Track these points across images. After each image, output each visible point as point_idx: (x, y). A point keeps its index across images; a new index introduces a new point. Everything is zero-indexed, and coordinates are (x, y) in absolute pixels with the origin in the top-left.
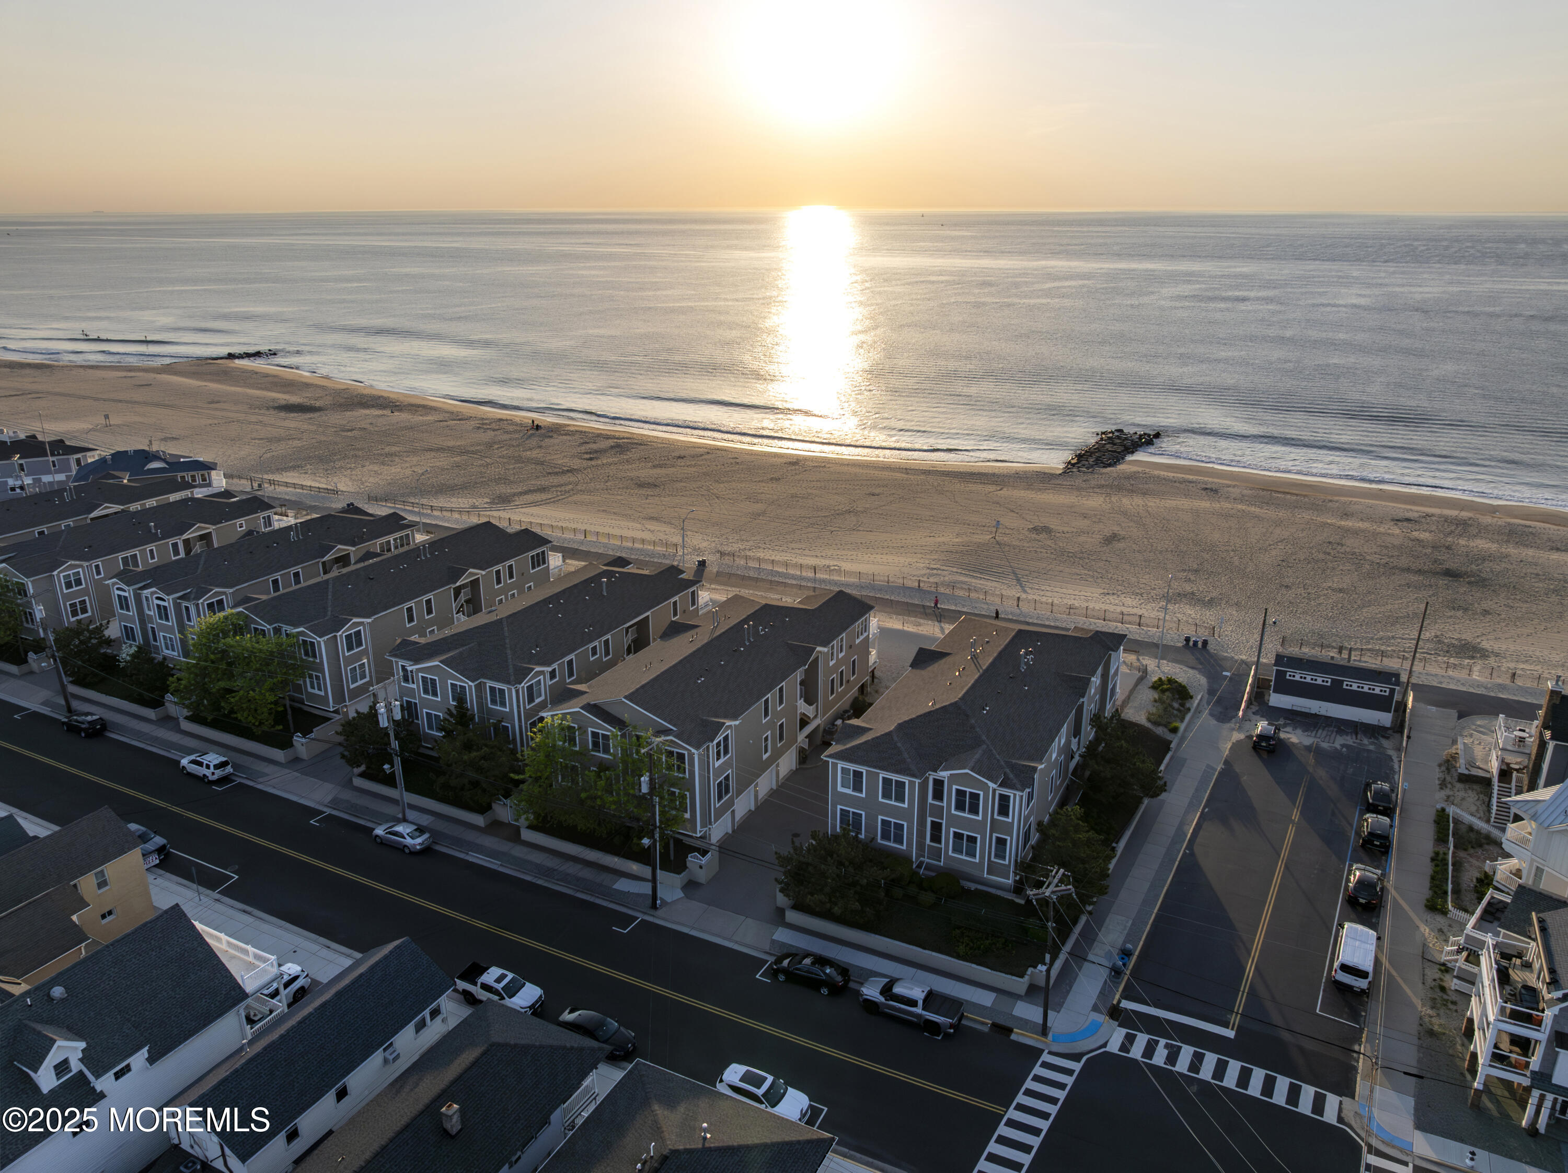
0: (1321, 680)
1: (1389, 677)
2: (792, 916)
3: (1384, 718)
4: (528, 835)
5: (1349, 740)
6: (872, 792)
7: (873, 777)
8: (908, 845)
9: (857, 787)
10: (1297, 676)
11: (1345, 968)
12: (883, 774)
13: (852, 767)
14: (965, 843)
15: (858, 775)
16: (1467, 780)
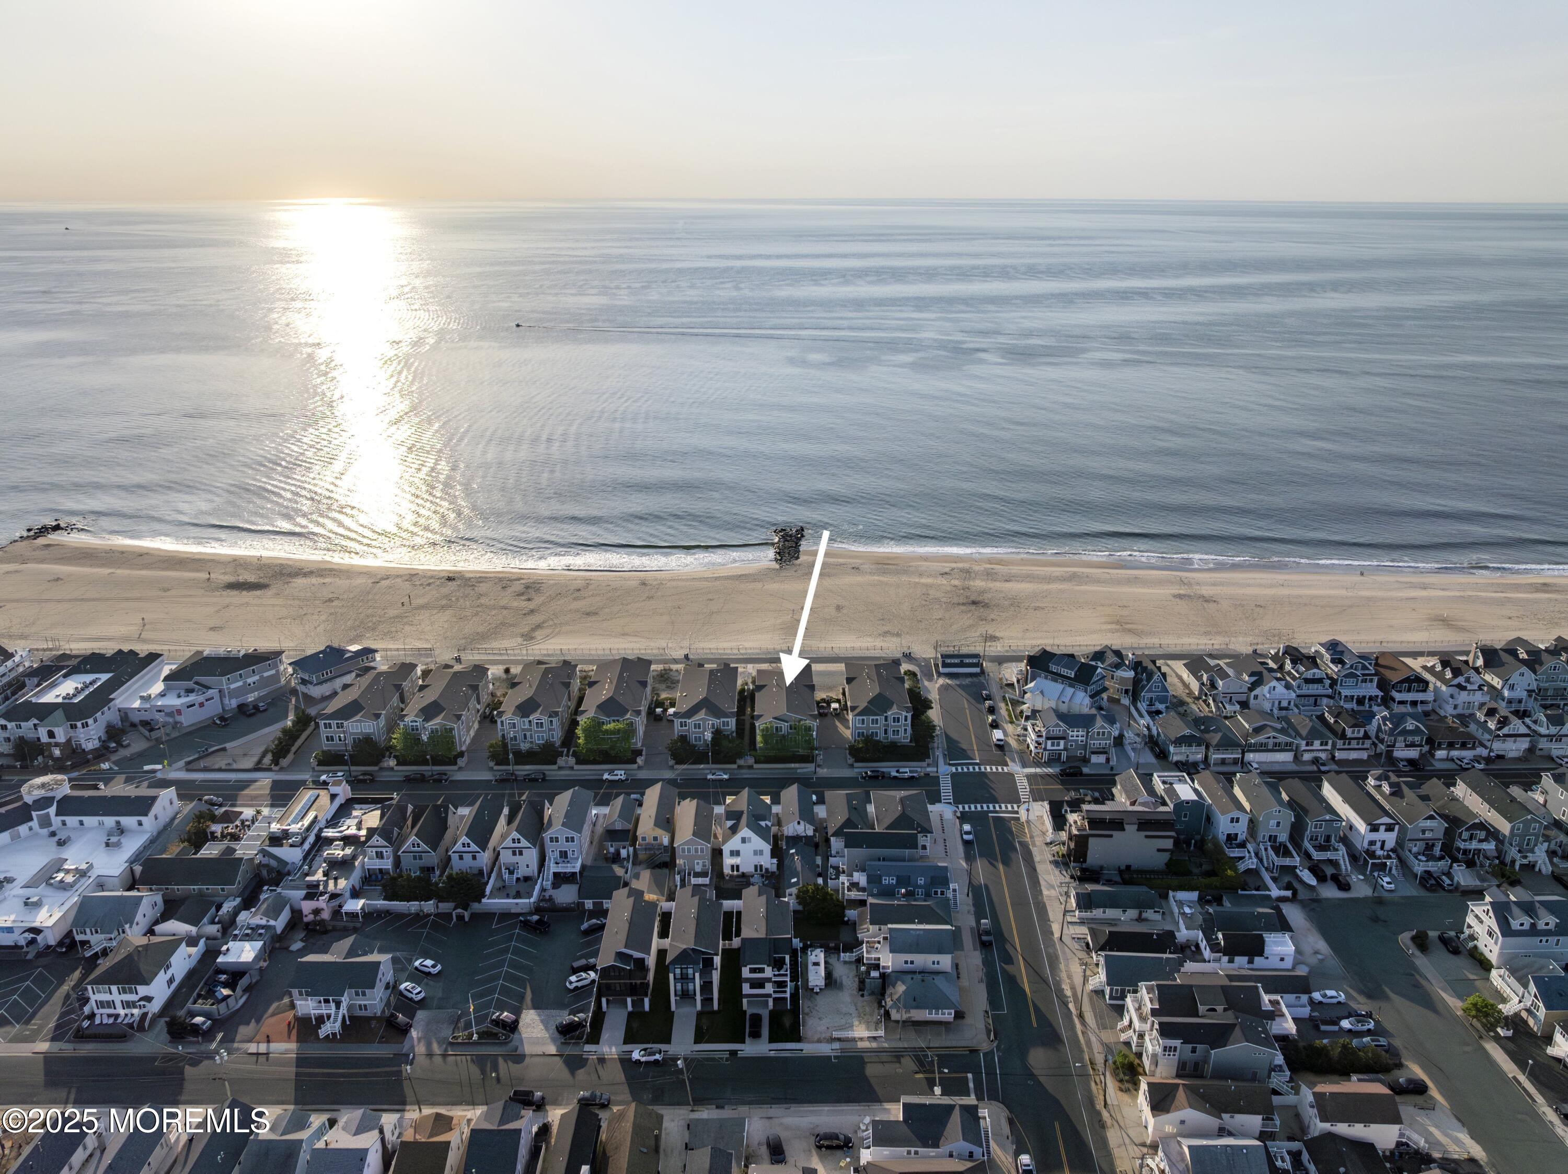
0: (957, 661)
1: (976, 656)
2: (856, 765)
3: (977, 670)
4: (756, 766)
5: (970, 679)
6: (868, 724)
7: (868, 719)
8: (881, 736)
9: (863, 723)
10: (948, 661)
11: (998, 740)
12: (871, 718)
13: (861, 718)
14: (896, 732)
15: (863, 720)
16: (1008, 685)
